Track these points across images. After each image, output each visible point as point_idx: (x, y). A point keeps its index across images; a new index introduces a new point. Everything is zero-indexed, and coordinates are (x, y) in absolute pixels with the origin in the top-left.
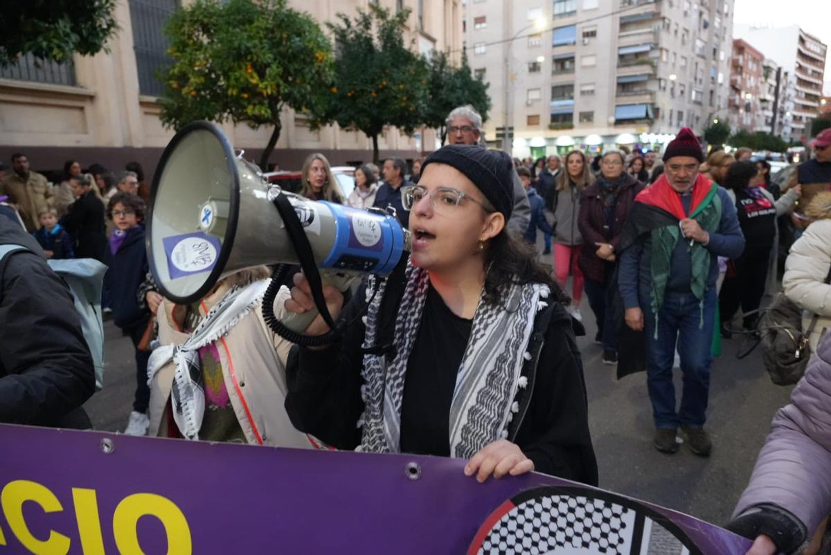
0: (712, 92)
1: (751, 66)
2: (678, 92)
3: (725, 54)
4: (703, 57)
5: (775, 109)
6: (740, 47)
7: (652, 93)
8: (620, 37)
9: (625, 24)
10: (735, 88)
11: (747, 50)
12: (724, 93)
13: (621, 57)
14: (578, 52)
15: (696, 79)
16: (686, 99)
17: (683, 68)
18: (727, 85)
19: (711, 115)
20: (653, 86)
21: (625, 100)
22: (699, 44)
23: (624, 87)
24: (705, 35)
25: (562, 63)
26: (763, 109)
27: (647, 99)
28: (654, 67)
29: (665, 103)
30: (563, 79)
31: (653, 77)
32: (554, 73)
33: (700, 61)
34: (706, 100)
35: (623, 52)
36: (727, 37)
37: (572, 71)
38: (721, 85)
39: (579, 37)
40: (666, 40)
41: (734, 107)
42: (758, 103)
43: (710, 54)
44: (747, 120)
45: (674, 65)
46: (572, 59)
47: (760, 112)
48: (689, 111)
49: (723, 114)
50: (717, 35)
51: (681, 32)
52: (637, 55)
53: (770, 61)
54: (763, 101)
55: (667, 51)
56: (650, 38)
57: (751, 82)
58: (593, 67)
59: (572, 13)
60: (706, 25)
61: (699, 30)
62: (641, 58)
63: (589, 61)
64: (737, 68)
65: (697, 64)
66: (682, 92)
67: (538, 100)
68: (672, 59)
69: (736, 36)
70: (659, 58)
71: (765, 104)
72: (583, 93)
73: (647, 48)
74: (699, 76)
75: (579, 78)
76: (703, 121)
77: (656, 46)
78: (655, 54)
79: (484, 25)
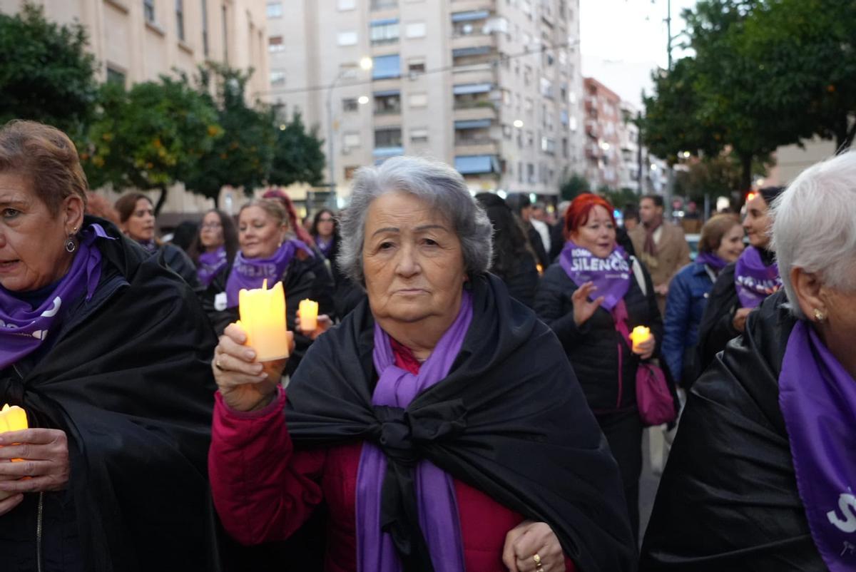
0: (565, 141)
1: (607, 109)
2: (525, 140)
3: (576, 94)
4: (550, 98)
5: (639, 161)
6: (592, 87)
7: (495, 142)
8: (454, 73)
9: (459, 57)
10: (592, 136)
11: (600, 90)
12: (579, 142)
13: (458, 97)
14: (404, 87)
15: (545, 124)
16: (536, 149)
17: (530, 112)
18: (581, 131)
19: (566, 169)
20: (496, 134)
21: (465, 149)
22: (545, 83)
23: (464, 133)
24: (550, 72)
25: (386, 102)
26: (627, 160)
27: (490, 148)
28: (496, 110)
29: (512, 153)
30: (387, 121)
31: (495, 122)
32: (376, 113)
33: (549, 103)
34: (558, 149)
35: (460, 90)
36: (576, 76)
37: (399, 112)
38: (574, 132)
39: (404, 70)
40: (507, 79)
41: (593, 159)
42: (620, 153)
43: (558, 95)
44: (609, 174)
45: (518, 108)
46: (397, 97)
47: (623, 164)
48: (540, 164)
49: (580, 168)
50: (564, 74)
51: (522, 70)
52: (475, 95)
53: (627, 103)
54: (625, 150)
55: (509, 92)
56: (488, 76)
57: (609, 128)
58: (423, 107)
59: (393, 40)
60: (551, 61)
61: (543, 66)
62: (481, 99)
63: (418, 100)
64: (591, 111)
65: (544, 107)
66: (531, 141)
67: (358, 147)
68: (516, 102)
70: (501, 100)
71: (627, 155)
72: (414, 139)
73: (485, 88)
74: (549, 121)
75: (407, 120)
76: (557, 176)
77: (496, 86)
78: (495, 95)
79: (280, 47)
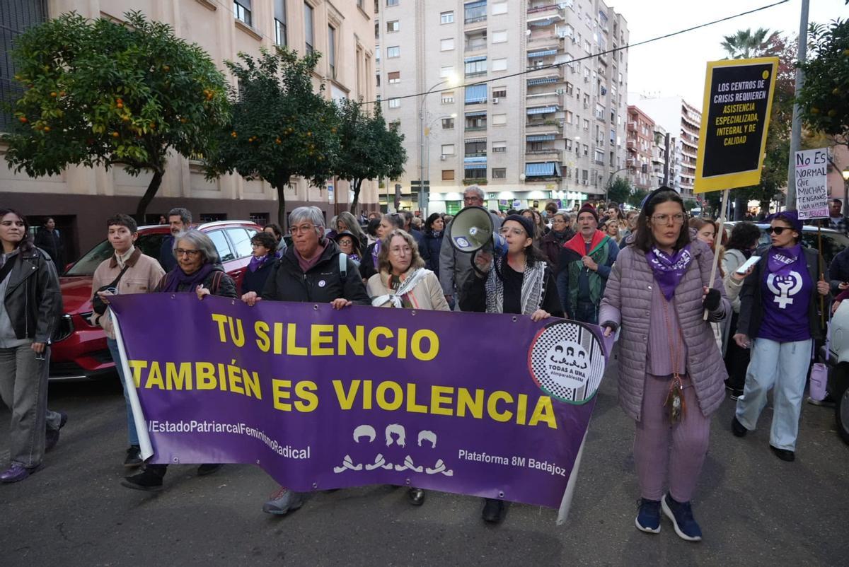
0: (612, 153)
1: (644, 131)
2: (582, 152)
3: (622, 118)
4: (603, 121)
5: (666, 172)
6: (634, 113)
7: (559, 153)
8: (527, 98)
9: (532, 86)
10: (631, 151)
11: (640, 116)
12: (622, 155)
13: (530, 116)
14: (489, 110)
15: (597, 141)
16: (590, 160)
17: (586, 130)
18: (624, 147)
19: (612, 174)
20: (559, 146)
21: (534, 158)
22: (599, 108)
23: (534, 145)
24: (603, 100)
25: (474, 121)
26: (656, 171)
27: (555, 157)
28: (561, 128)
29: (570, 161)
30: (475, 136)
31: (559, 137)
32: (467, 130)
33: (600, 124)
34: (607, 160)
35: (531, 112)
36: (622, 105)
37: (484, 128)
38: (619, 147)
39: (490, 97)
40: (570, 103)
41: (631, 167)
42: (651, 164)
43: (607, 118)
44: (643, 181)
45: (578, 126)
46: (483, 117)
47: (654, 174)
48: (593, 170)
49: (622, 175)
50: (613, 102)
51: (582, 97)
52: (544, 115)
53: (659, 127)
54: (656, 163)
55: (571, 113)
56: (555, 101)
57: (645, 146)
58: (504, 125)
59: (483, 73)
60: (603, 93)
61: (598, 96)
62: (548, 119)
63: (499, 120)
64: (632, 132)
65: (598, 126)
66: (586, 153)
67: (453, 155)
68: (576, 121)
69: (630, 104)
70: (564, 119)
71: (657, 167)
72: (495, 150)
73: (553, 110)
74: (600, 138)
75: (491, 135)
76: (605, 181)
77: (560, 109)
78: (561, 116)
79: (397, 80)
